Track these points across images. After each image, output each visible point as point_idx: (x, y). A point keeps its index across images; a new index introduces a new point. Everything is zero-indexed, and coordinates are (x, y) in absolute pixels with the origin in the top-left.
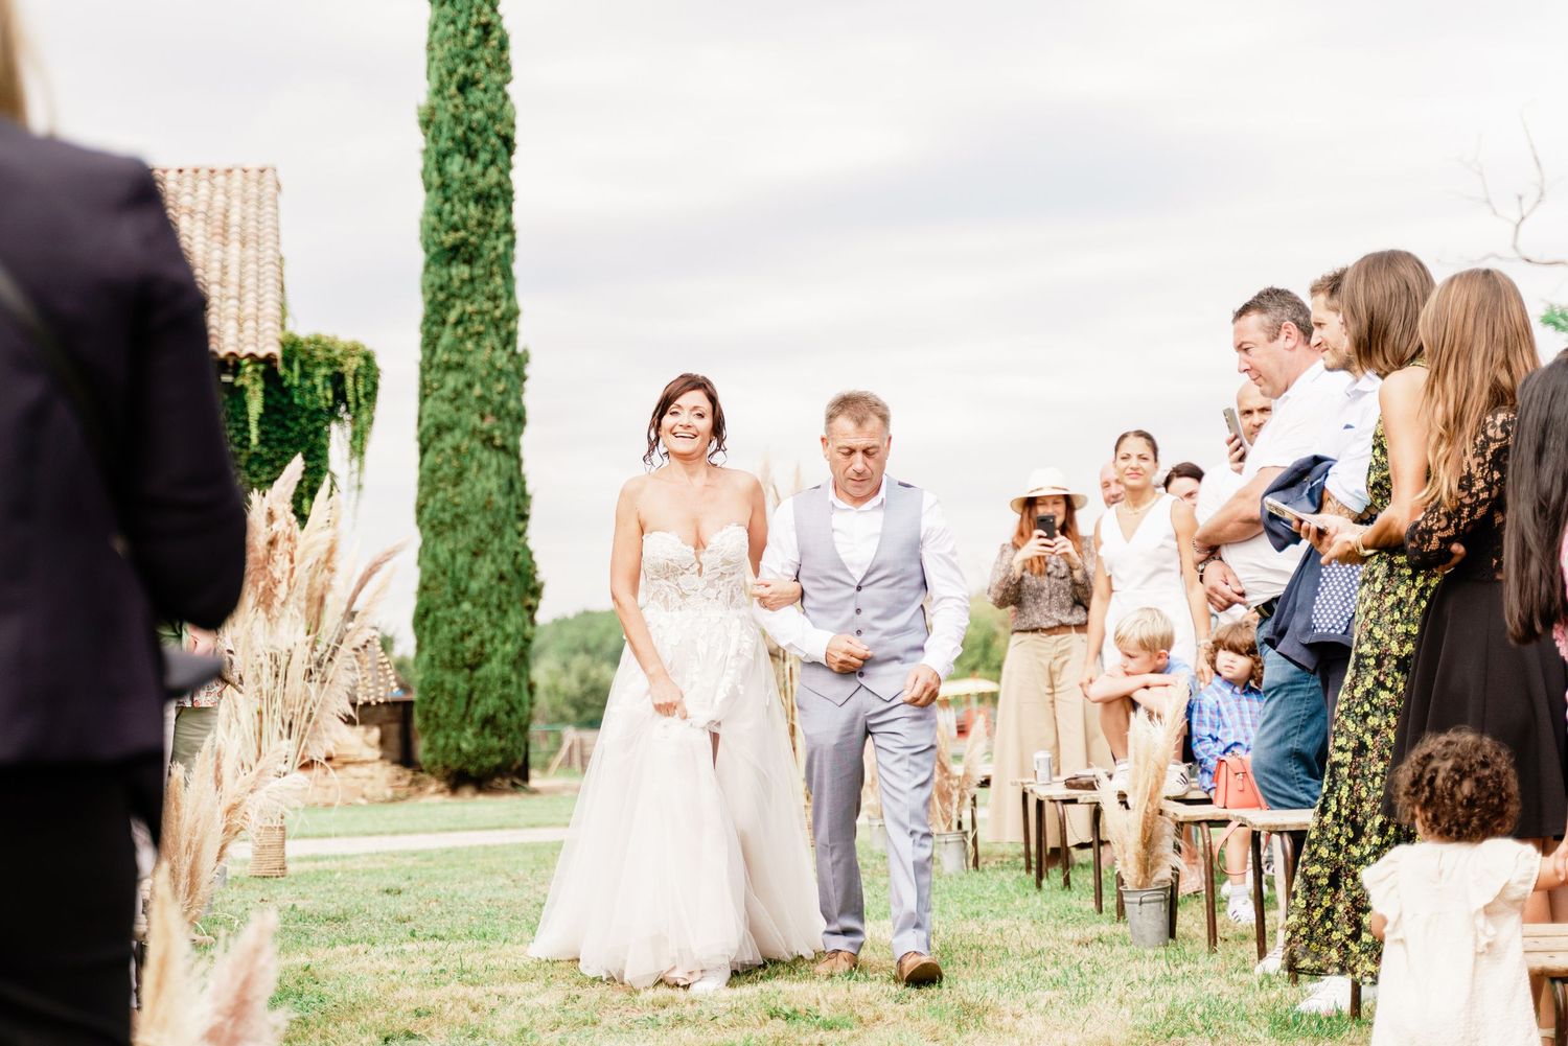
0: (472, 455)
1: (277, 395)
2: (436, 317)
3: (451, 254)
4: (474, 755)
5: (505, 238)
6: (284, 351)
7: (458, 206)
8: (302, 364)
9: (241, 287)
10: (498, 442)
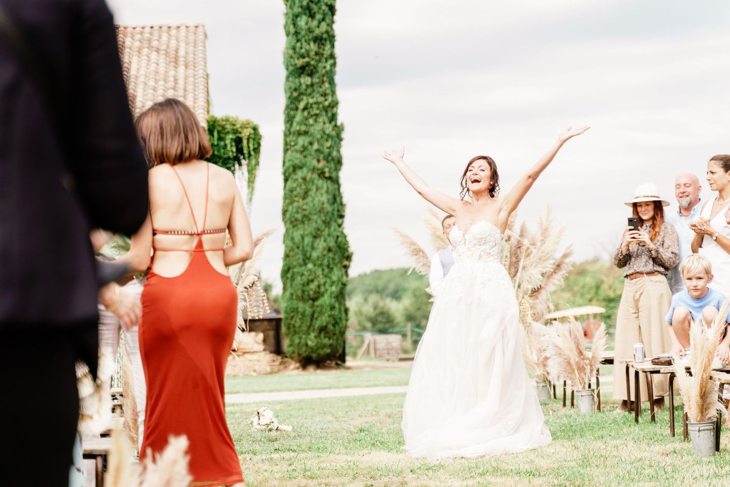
0: (313, 182)
2: (293, 106)
3: (300, 71)
4: (315, 348)
5: (331, 62)
6: (209, 126)
7: (304, 44)
8: (219, 132)
9: (185, 90)
10: (327, 175)
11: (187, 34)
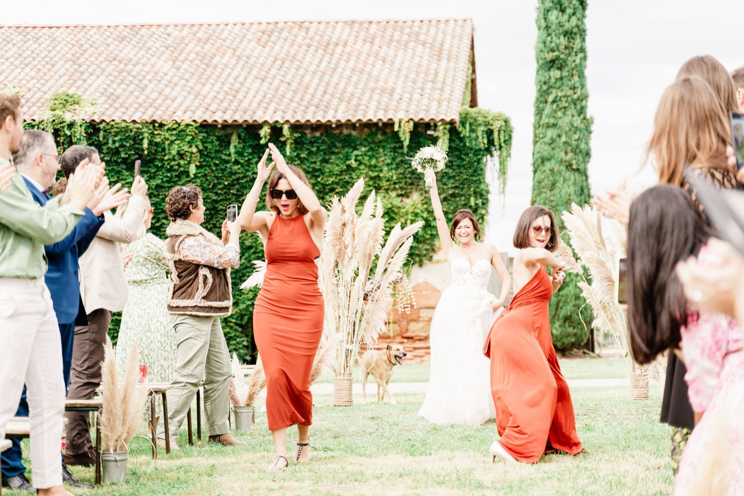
0: (560, 174)
1: (457, 142)
2: (542, 99)
3: (551, 65)
4: (560, 336)
5: (581, 55)
6: (461, 118)
7: (554, 38)
8: (471, 125)
9: (444, 83)
10: (574, 167)
11: (454, 28)
